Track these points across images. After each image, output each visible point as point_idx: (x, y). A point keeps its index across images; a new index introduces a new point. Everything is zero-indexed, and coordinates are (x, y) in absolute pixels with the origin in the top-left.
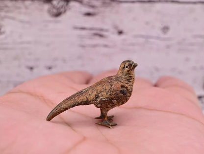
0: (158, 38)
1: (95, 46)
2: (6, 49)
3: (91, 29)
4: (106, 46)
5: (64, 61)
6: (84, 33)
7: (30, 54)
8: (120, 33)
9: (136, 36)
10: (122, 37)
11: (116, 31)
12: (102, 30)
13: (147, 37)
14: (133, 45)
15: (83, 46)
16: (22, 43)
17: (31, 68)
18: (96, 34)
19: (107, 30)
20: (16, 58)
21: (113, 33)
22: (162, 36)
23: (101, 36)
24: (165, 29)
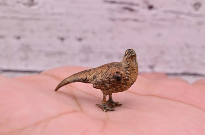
0: (189, 14)
1: (125, 20)
2: (38, 19)
3: (121, 3)
4: (136, 20)
5: (94, 33)
6: (114, 6)
7: (61, 25)
8: (151, 7)
9: (166, 12)
10: (153, 12)
11: (146, 6)
12: (132, 4)
13: (178, 13)
14: (163, 20)
15: (113, 20)
16: (53, 14)
17: (62, 39)
18: (126, 8)
19: (137, 5)
20: (48, 29)
21: (143, 8)
22: (194, 12)
23: (131, 10)
24: (197, 5)
